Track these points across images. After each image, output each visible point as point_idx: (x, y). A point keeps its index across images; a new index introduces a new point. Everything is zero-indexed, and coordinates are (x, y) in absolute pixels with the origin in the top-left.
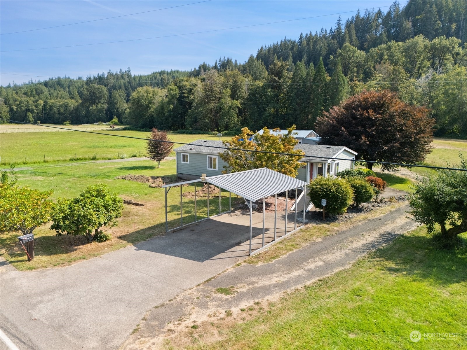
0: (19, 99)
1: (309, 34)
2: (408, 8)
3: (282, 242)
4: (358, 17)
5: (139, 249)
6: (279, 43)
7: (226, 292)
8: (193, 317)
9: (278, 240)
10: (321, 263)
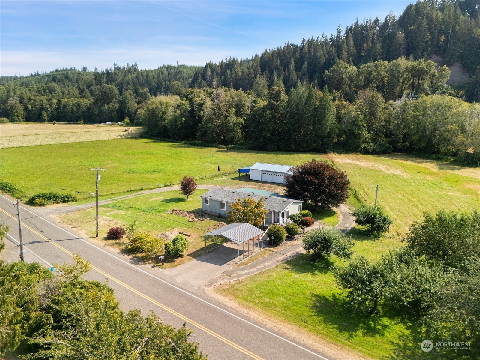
0: (33, 97)
1: (311, 39)
2: (402, 18)
3: (251, 257)
4: (356, 24)
5: (198, 260)
6: (282, 48)
7: (229, 276)
8: (220, 283)
9: (250, 256)
10: (263, 266)
